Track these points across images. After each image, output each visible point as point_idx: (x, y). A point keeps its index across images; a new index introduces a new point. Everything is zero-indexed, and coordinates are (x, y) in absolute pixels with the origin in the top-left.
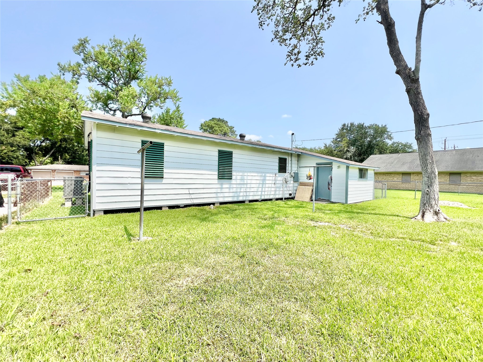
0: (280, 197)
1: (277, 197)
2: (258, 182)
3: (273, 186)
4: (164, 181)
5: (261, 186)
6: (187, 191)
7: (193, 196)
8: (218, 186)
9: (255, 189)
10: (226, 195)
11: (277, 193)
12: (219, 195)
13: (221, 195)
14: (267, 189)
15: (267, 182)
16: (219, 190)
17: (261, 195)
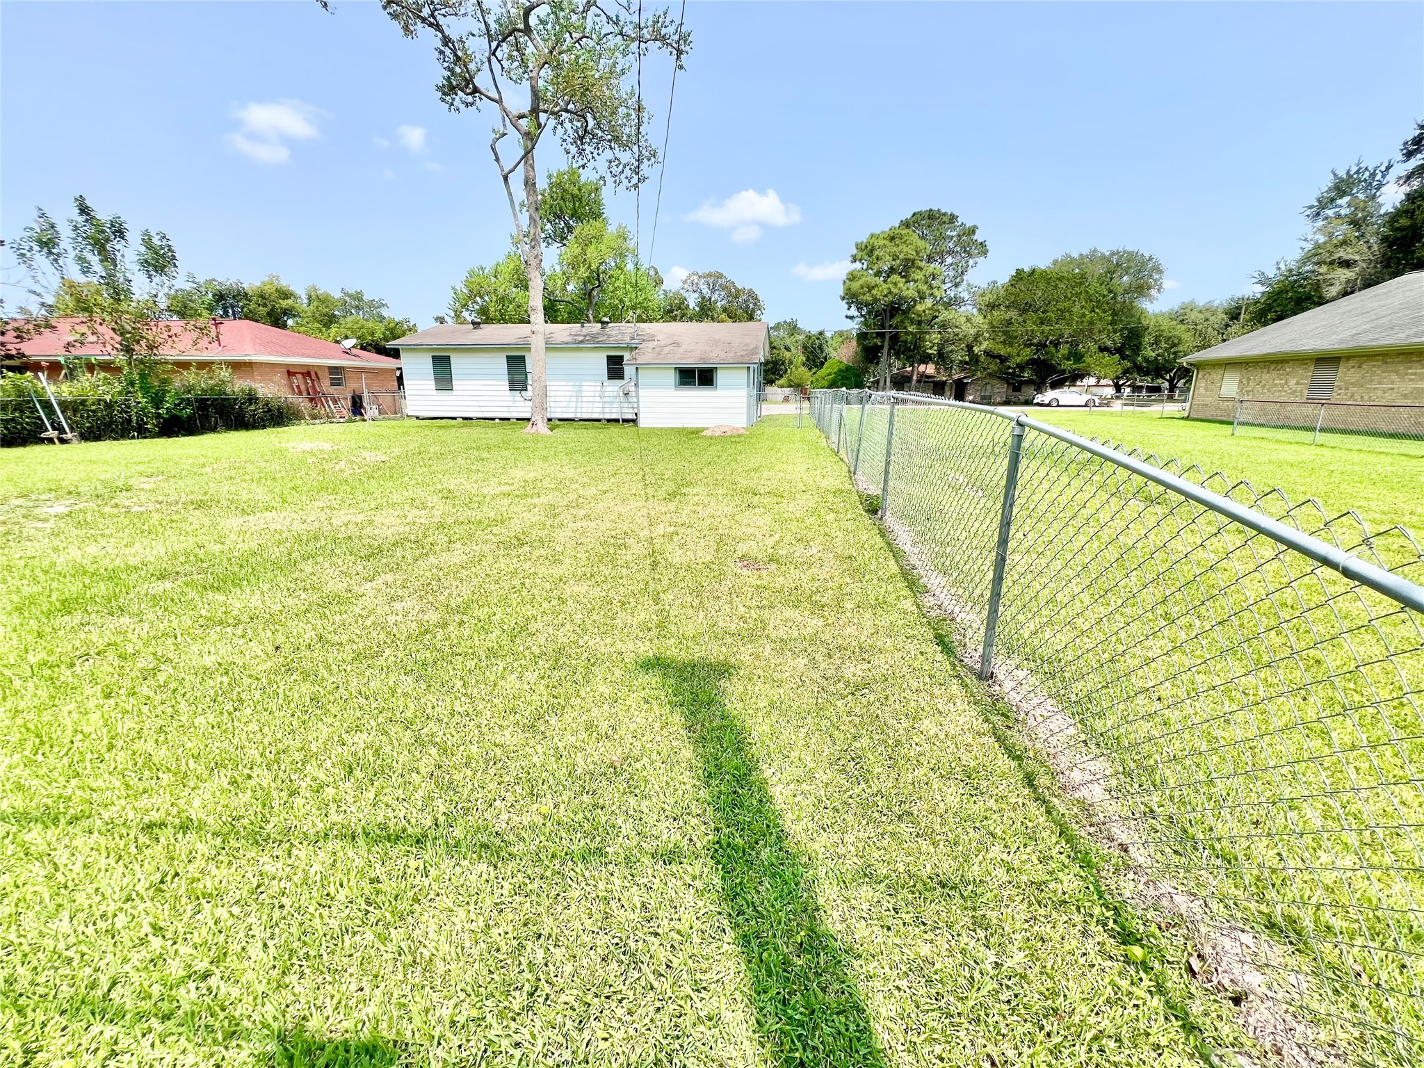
0: (614, 416)
1: (608, 416)
2: (569, 394)
3: (598, 399)
4: (454, 392)
5: (574, 399)
6: (476, 403)
7: (482, 409)
8: (510, 399)
9: (564, 404)
10: (521, 409)
11: (607, 410)
12: (511, 409)
13: (515, 409)
14: (585, 405)
15: (584, 394)
16: (511, 404)
17: (576, 412)
